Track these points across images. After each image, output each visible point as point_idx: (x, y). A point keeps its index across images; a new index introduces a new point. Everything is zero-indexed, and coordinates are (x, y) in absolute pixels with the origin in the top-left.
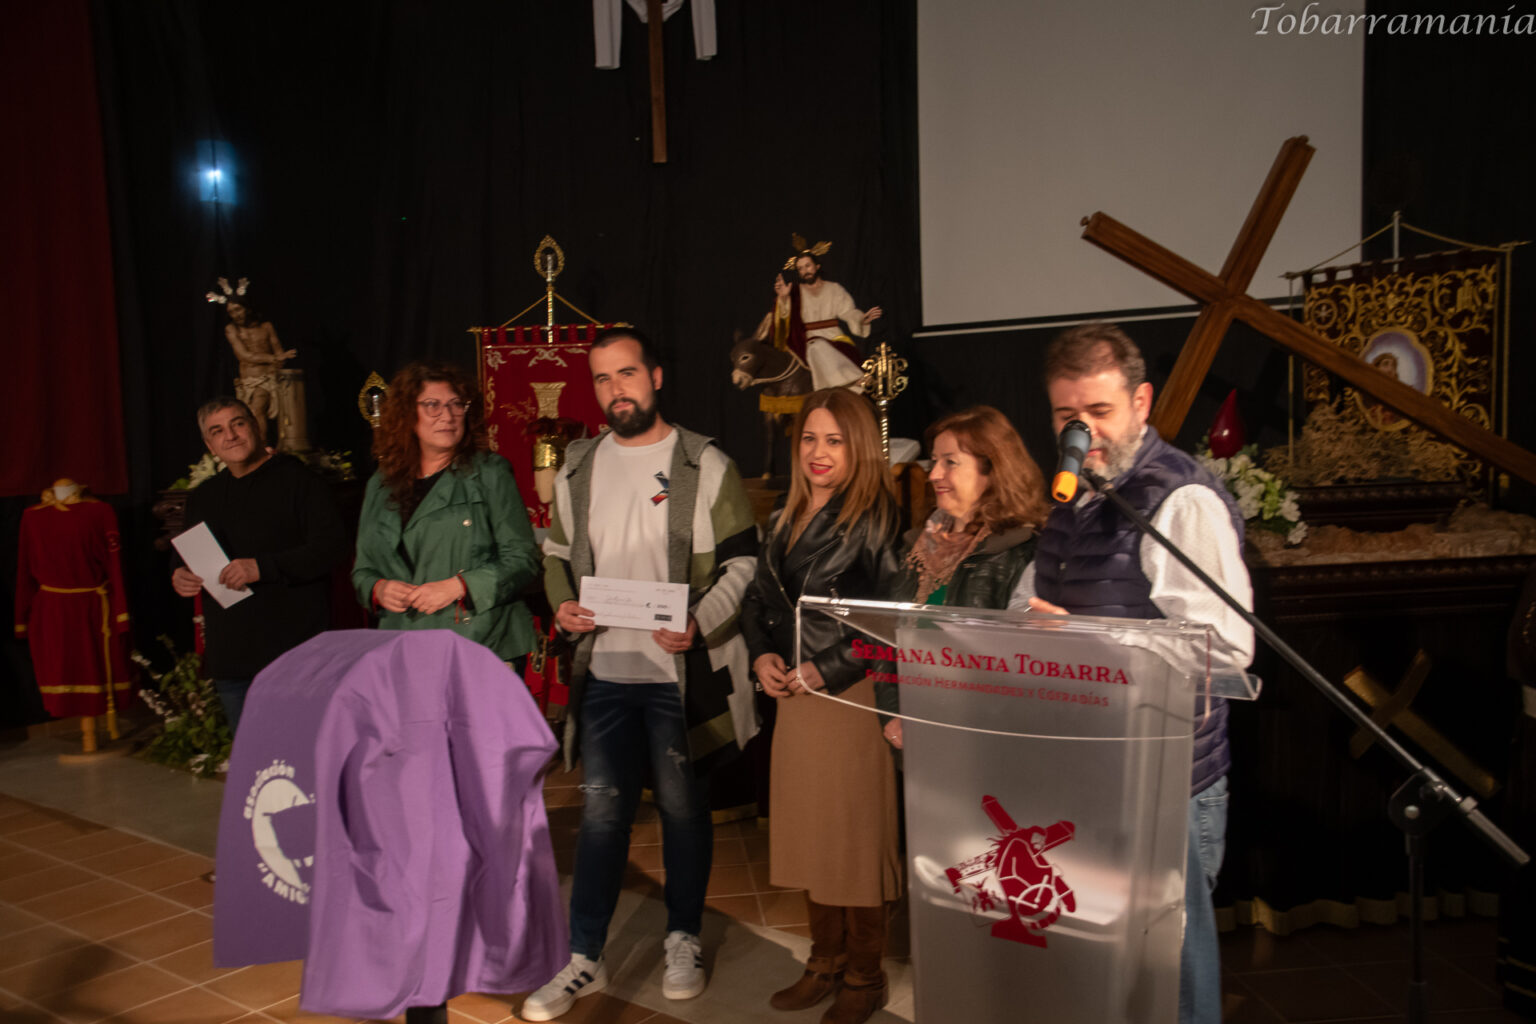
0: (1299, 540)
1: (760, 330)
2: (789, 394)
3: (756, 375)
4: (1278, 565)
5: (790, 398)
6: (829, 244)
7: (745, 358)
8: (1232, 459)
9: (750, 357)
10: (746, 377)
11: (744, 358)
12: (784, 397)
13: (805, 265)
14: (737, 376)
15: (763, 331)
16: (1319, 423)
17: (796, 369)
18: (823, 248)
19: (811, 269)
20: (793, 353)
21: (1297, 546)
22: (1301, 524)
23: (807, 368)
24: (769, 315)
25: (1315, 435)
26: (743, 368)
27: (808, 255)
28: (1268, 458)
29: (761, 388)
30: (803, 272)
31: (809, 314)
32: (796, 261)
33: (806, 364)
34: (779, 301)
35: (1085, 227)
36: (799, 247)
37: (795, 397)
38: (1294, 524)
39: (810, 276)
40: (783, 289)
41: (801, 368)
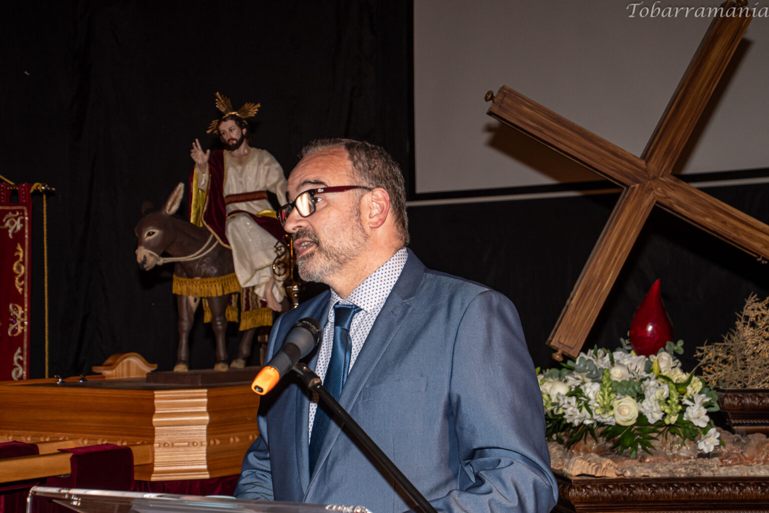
0: (712, 449)
1: (169, 203)
2: (206, 276)
3: (165, 255)
4: (683, 475)
5: (205, 280)
6: (259, 105)
7: (149, 234)
8: (653, 358)
9: (157, 232)
10: (151, 255)
11: (152, 234)
12: (198, 278)
13: (230, 130)
14: (142, 253)
15: (173, 204)
16: (752, 319)
17: (214, 246)
18: (253, 110)
19: (235, 134)
20: (211, 230)
21: (709, 456)
22: (713, 431)
23: (226, 246)
24: (181, 186)
25: (748, 332)
26: (148, 246)
27: (233, 117)
28: (702, 358)
29: (171, 267)
30: (226, 137)
31: (232, 185)
32: (219, 124)
33: (227, 242)
34: (196, 171)
35: (491, 102)
36: (223, 110)
37: (213, 279)
38: (705, 430)
39: (235, 142)
40: (200, 156)
41: (219, 244)
